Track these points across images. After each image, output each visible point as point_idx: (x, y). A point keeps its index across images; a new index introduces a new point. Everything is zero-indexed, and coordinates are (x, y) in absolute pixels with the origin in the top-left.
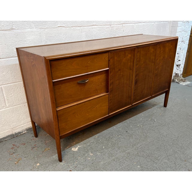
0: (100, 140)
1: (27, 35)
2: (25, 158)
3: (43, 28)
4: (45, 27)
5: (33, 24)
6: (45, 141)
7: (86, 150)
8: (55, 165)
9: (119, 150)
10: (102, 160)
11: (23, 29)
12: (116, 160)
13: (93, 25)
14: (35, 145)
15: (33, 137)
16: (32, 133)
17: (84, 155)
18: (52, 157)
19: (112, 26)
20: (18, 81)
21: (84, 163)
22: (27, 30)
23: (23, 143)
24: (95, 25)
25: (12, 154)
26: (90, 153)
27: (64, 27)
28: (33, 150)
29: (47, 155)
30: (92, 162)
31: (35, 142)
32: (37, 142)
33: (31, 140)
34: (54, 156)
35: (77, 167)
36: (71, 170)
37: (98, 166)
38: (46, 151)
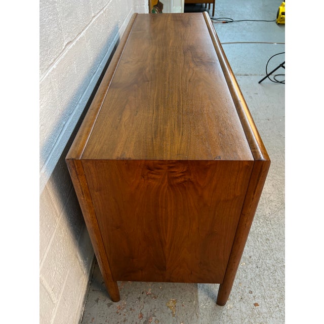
4: (52, 61)
6: (145, 295)
8: (225, 319)
12: (268, 238)
13: (93, 18)
14: (141, 316)
15: (111, 304)
16: (97, 301)
18: (201, 310)
19: (104, 9)
21: (249, 277)
29: (188, 312)
30: (254, 266)
31: (131, 309)
32: (135, 308)
33: (117, 313)
34: (201, 305)
35: (253, 290)
36: (254, 302)
37: (268, 265)
38: (177, 309)
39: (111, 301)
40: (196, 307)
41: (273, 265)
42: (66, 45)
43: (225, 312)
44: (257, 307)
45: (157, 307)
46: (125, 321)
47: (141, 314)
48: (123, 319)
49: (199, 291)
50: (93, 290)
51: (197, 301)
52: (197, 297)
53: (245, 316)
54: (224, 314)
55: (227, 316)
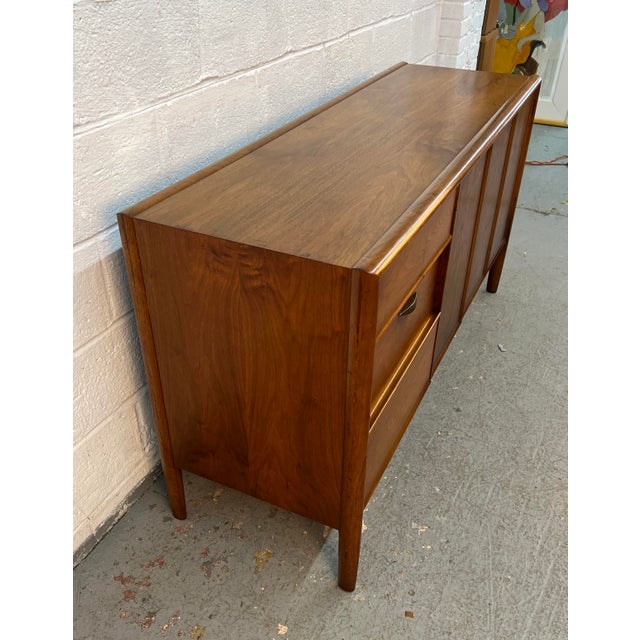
0: (408, 465)
1: (116, 139)
2: (213, 621)
3: (160, 99)
4: (166, 94)
5: (130, 88)
6: (229, 526)
7: (394, 519)
8: (340, 611)
9: (489, 487)
10: (467, 537)
11: (103, 118)
12: (505, 525)
13: (287, 53)
14: (205, 554)
15: (170, 519)
16: (152, 507)
17: (401, 537)
18: (305, 583)
19: (327, 45)
20: (98, 333)
21: (424, 570)
22: (115, 118)
23: (152, 557)
24: (291, 52)
25: (149, 623)
26: (414, 525)
27: (217, 77)
28: (214, 575)
29: (282, 578)
30: (447, 557)
31: (195, 538)
32: (204, 538)
33: (172, 534)
34: (311, 577)
35: (417, 592)
36: (408, 609)
37: (473, 566)
38: (267, 565)
39: (171, 516)
40: (302, 576)
41: (484, 570)
42: (203, 81)
43: (345, 602)
44: (408, 618)
45: (236, 550)
46: (177, 549)
47: (207, 549)
48: (176, 545)
49: (320, 556)
50: (155, 492)
51: (307, 569)
52: (311, 562)
53: (378, 621)
54: (342, 604)
55: (346, 609)
